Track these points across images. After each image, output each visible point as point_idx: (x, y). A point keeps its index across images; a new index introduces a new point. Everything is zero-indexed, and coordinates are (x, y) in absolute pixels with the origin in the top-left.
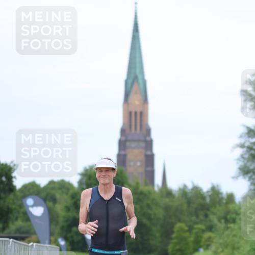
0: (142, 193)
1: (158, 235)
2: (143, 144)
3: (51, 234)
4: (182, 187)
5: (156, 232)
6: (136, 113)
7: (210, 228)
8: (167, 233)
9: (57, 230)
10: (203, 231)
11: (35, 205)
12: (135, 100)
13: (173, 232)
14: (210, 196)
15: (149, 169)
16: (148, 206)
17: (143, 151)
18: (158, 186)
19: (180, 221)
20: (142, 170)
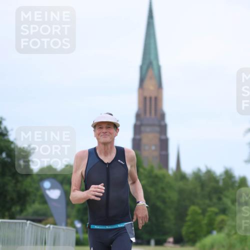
0: (156, 176)
1: (172, 217)
2: (157, 129)
3: (68, 217)
4: (195, 170)
5: (171, 214)
6: (151, 98)
7: (224, 211)
8: (181, 216)
9: (74, 213)
10: (217, 214)
11: (52, 188)
12: (150, 86)
13: (186, 215)
14: (223, 179)
15: (164, 153)
16: (163, 189)
17: (157, 135)
18: (172, 170)
19: (194, 204)
20: (156, 154)
